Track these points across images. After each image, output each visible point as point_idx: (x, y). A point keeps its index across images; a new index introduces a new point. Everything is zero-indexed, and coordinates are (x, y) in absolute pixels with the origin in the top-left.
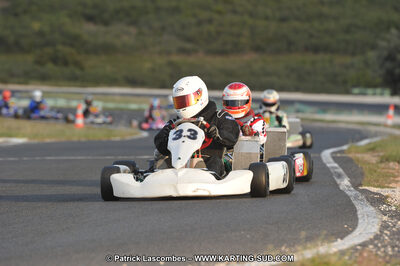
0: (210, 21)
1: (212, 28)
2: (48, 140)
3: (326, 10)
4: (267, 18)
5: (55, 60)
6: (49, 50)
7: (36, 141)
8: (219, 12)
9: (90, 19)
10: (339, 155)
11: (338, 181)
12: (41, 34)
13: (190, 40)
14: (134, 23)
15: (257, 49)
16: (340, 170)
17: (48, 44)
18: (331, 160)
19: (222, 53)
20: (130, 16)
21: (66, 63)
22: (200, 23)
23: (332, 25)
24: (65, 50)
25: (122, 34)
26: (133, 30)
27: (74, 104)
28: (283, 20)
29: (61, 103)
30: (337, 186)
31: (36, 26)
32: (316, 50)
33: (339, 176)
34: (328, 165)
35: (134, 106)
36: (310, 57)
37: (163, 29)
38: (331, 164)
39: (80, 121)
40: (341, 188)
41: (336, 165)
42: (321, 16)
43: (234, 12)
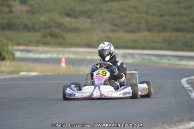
0: (126, 16)
1: (126, 20)
2: (49, 74)
3: (182, 11)
4: (153, 15)
5: (51, 35)
6: (48, 31)
7: (42, 74)
8: (131, 12)
9: (68, 15)
10: (190, 81)
11: (190, 94)
12: (45, 23)
13: (116, 25)
14: (89, 17)
15: (149, 30)
16: (191, 88)
17: (47, 27)
18: (186, 83)
19: (132, 31)
20: (87, 14)
21: (56, 37)
22: (121, 17)
23: (185, 18)
24: (56, 30)
25: (83, 23)
26: (89, 21)
27: (60, 56)
28: (162, 16)
29: (54, 56)
30: (189, 96)
31: (43, 19)
32: (177, 30)
33: (191, 91)
34: (185, 86)
35: (89, 57)
36: (175, 34)
37: (103, 20)
38: (187, 86)
39: (63, 64)
40: (192, 97)
41: (189, 86)
42: (180, 14)
43: (138, 12)
